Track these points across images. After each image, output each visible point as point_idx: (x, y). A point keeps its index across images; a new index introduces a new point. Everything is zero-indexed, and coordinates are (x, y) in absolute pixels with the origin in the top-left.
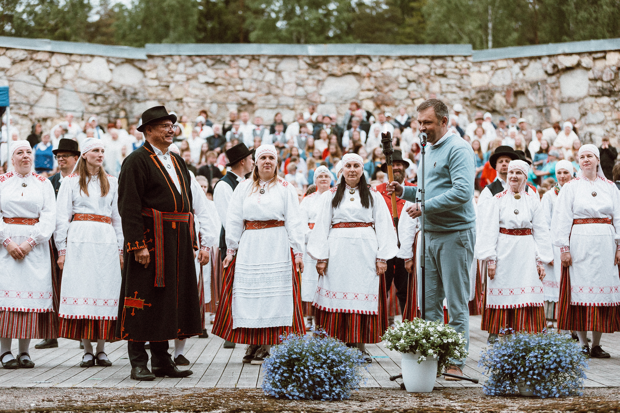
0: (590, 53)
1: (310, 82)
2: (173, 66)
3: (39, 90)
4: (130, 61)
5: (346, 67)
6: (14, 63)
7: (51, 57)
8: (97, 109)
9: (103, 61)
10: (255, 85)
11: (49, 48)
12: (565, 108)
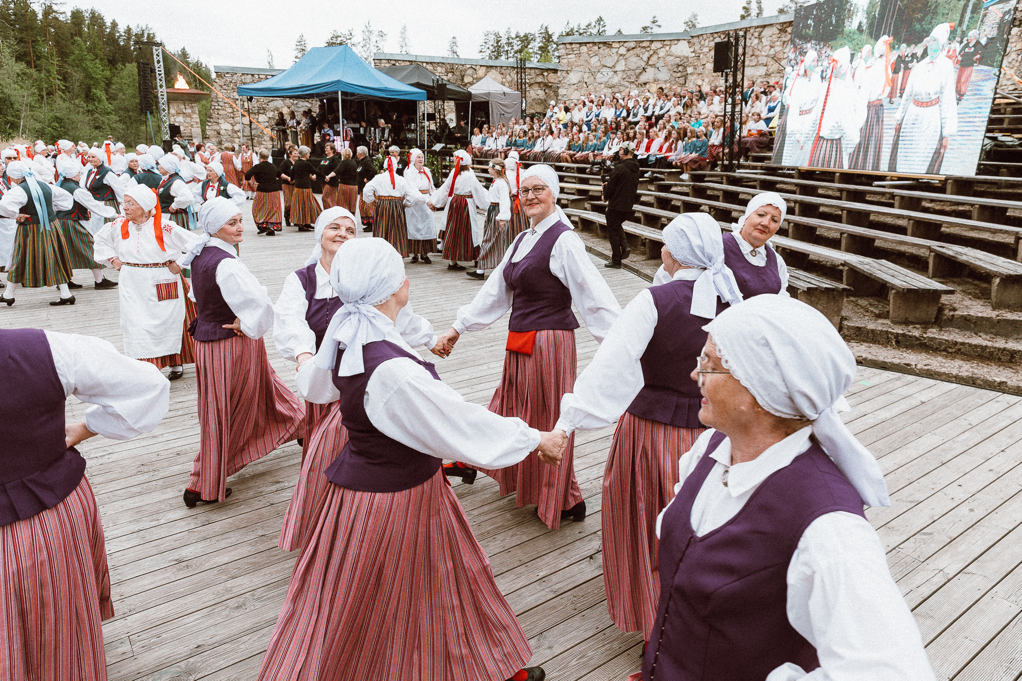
7: (651, 44)
8: (679, 75)
9: (686, 42)
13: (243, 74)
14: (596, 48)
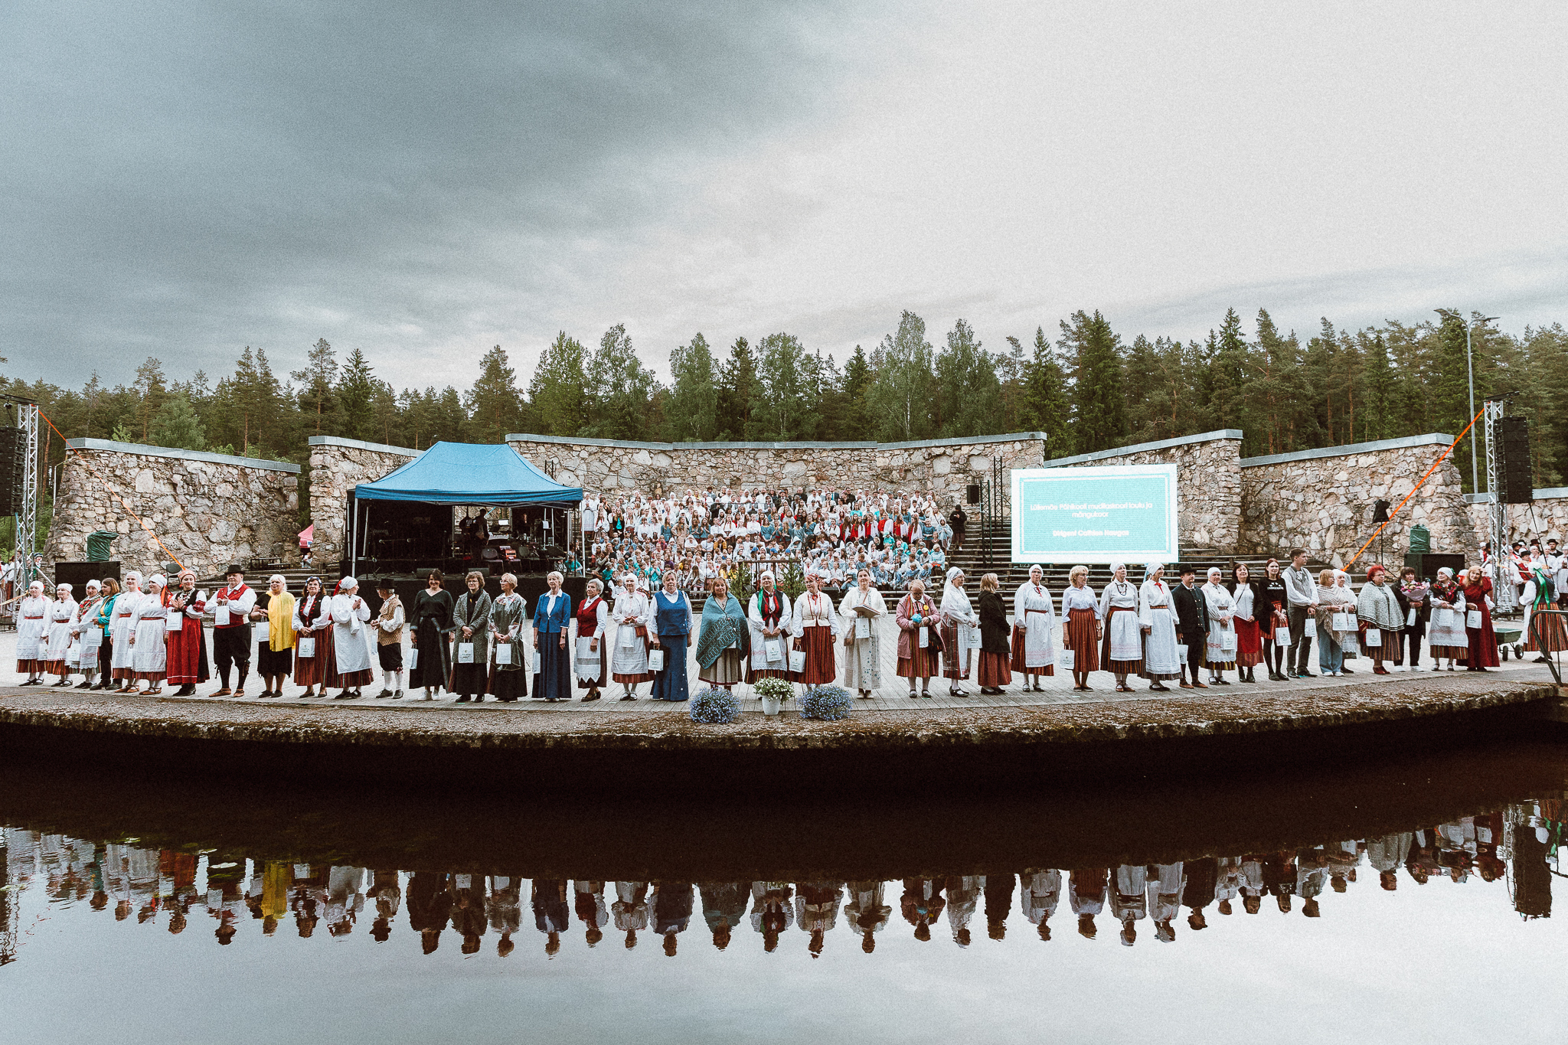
0: (952, 446)
1: (776, 465)
2: (690, 456)
3: (606, 471)
4: (664, 452)
5: (798, 456)
6: (590, 454)
7: (613, 450)
9: (646, 452)
10: (741, 468)
11: (612, 445)
12: (936, 481)
13: (126, 454)
14: (555, 449)
